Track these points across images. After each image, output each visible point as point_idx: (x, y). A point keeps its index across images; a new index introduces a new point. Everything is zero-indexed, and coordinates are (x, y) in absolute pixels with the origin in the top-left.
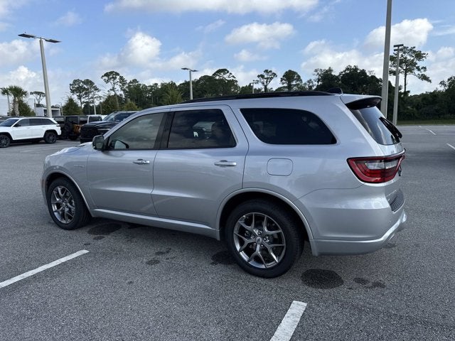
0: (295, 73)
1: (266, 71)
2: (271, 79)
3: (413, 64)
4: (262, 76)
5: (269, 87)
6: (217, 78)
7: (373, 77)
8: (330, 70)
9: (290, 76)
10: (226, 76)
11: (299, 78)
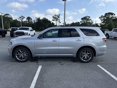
0: (30, 18)
1: (22, 16)
2: (23, 18)
3: (58, 19)
4: (21, 17)
5: (23, 21)
6: (6, 16)
7: (49, 21)
8: (39, 18)
9: (29, 18)
10: (9, 16)
11: (31, 19)
